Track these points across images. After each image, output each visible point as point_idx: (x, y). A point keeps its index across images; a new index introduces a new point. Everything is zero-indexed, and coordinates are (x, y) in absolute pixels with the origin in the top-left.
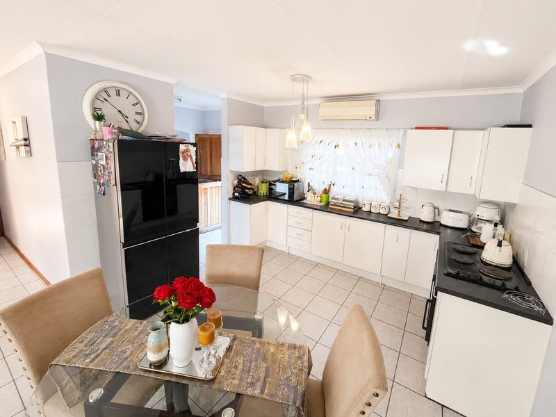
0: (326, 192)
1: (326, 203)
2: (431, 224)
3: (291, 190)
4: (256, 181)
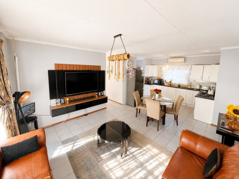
0: (170, 82)
1: (171, 85)
2: (199, 90)
3: (161, 81)
4: (150, 79)
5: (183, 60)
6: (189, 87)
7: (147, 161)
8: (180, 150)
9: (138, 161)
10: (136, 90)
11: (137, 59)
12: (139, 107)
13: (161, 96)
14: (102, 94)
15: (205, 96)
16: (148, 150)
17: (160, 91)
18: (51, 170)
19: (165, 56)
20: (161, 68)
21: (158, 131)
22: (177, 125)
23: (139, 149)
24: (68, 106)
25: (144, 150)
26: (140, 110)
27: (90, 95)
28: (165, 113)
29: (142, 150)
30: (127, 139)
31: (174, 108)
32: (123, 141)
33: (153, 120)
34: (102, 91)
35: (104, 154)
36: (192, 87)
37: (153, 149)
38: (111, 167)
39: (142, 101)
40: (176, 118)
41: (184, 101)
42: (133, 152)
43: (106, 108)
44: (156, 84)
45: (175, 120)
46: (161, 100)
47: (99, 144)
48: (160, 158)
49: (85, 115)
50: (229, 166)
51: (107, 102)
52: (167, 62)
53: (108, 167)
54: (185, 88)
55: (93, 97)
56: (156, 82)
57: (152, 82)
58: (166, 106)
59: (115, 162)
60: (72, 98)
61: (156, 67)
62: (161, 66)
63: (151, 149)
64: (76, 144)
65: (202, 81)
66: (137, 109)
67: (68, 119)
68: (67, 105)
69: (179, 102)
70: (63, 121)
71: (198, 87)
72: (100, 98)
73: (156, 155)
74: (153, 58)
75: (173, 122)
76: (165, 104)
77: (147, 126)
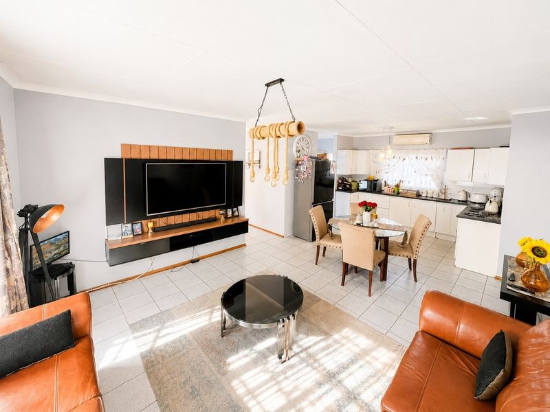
1: (397, 193)
2: (465, 202)
3: (375, 185)
4: (350, 180)
5: (426, 139)
6: (442, 197)
7: (344, 367)
8: (420, 339)
9: (321, 369)
10: (315, 203)
11: (319, 136)
12: (324, 242)
13: (376, 217)
14: (236, 214)
15: (478, 216)
16: (344, 342)
17: (374, 205)
18: (101, 395)
19: (385, 130)
20: (376, 156)
21: (370, 295)
22: (416, 281)
23: (322, 340)
24: (150, 239)
25: (336, 342)
26: (325, 248)
27: (205, 215)
28: (387, 254)
29: (330, 341)
30: (294, 315)
31: (408, 242)
32: (283, 321)
33: (356, 270)
34: (236, 206)
35: (237, 353)
36: (449, 197)
37: (356, 337)
38: (251, 385)
39: (330, 227)
40: (413, 265)
41: (431, 228)
42: (309, 347)
43: (244, 245)
44: (364, 191)
45: (411, 269)
46: (376, 225)
47: (225, 330)
48: (377, 359)
49: (193, 261)
50: (533, 370)
51: (247, 232)
52: (390, 142)
53: (245, 386)
54: (432, 199)
55: (215, 219)
56: (364, 185)
57: (354, 187)
58: (388, 238)
59: (262, 374)
60: (162, 222)
61: (362, 155)
62: (374, 152)
63: (351, 337)
64: (164, 332)
65: (472, 183)
66: (318, 247)
67: (151, 270)
68: (148, 238)
69: (420, 229)
70: (137, 276)
71: (462, 197)
72: (230, 222)
73: (365, 352)
74: (355, 134)
75: (406, 275)
76: (387, 233)
77: (343, 284)
